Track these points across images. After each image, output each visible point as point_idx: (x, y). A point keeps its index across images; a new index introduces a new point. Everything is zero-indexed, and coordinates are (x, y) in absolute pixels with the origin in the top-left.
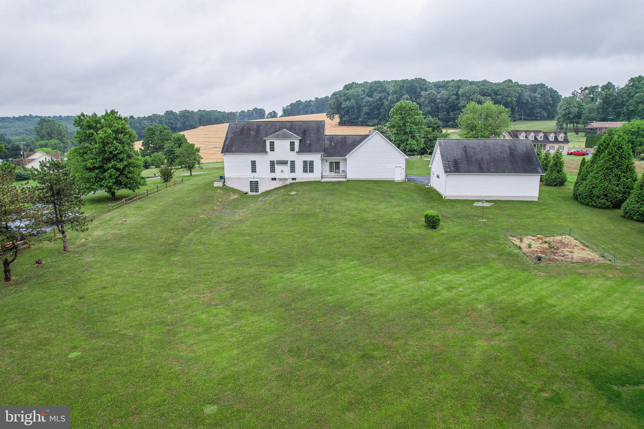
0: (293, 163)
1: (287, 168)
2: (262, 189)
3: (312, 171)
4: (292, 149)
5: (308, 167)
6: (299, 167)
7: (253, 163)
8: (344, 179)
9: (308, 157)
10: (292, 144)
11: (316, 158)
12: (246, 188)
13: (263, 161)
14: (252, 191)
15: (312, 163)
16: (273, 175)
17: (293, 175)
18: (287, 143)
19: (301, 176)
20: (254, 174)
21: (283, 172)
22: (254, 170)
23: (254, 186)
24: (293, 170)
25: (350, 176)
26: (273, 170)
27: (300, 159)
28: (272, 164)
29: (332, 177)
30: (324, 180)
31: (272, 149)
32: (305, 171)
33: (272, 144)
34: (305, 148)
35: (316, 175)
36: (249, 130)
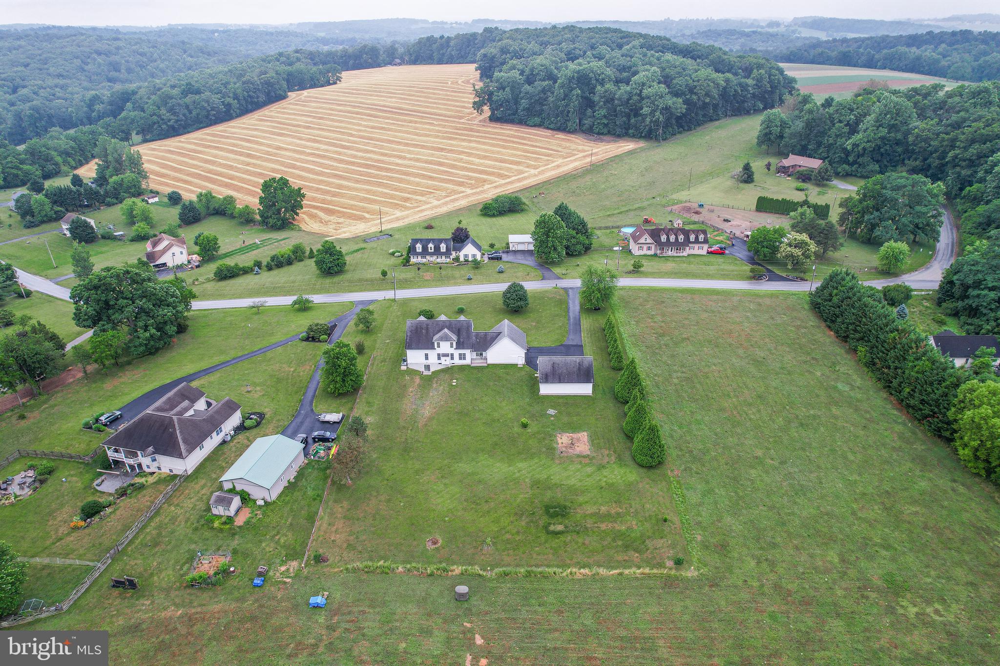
0: (452, 355)
1: (448, 359)
2: (432, 369)
3: (464, 359)
4: (452, 347)
5: (462, 357)
6: (456, 356)
7: (426, 355)
8: (485, 365)
9: (462, 351)
10: (452, 344)
11: (467, 352)
12: (422, 369)
13: (433, 354)
14: (425, 370)
15: (464, 354)
16: (439, 361)
17: (452, 361)
18: (448, 343)
19: (457, 361)
20: (427, 361)
21: (446, 362)
22: (427, 358)
23: (427, 367)
24: (452, 358)
25: (489, 362)
26: (439, 358)
27: (456, 353)
28: (439, 355)
29: (479, 363)
30: (473, 365)
31: (439, 347)
32: (460, 359)
33: (439, 344)
34: (460, 345)
35: (468, 361)
36: (422, 328)
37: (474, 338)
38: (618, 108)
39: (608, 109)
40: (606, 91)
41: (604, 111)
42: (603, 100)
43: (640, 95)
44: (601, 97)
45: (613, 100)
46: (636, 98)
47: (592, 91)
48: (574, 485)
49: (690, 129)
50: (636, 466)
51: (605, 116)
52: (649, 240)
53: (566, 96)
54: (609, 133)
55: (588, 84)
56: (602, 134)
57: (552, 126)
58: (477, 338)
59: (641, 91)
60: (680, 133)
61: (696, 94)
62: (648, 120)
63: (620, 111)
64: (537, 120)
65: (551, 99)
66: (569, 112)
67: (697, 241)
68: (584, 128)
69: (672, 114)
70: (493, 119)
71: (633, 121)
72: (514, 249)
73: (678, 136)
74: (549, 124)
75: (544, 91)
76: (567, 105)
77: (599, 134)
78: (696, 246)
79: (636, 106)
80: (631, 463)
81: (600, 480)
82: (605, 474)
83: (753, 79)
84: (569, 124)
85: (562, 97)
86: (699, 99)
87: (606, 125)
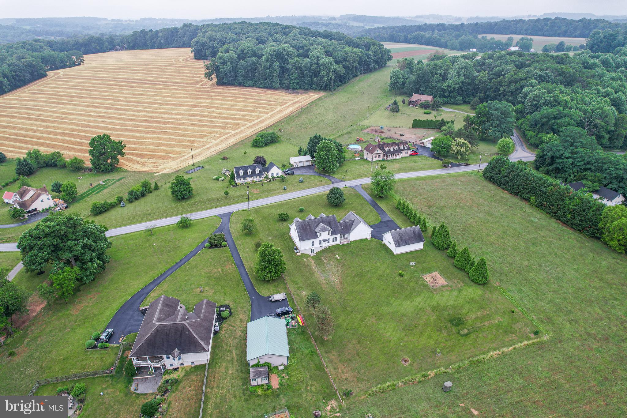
0: (329, 240)
1: (326, 242)
2: (316, 251)
4: (328, 234)
5: (335, 240)
6: (331, 240)
7: (313, 243)
8: (349, 242)
9: (334, 236)
10: (329, 232)
11: (338, 236)
12: (309, 252)
13: (316, 241)
14: (311, 253)
15: (336, 238)
16: (321, 245)
17: (329, 244)
18: (327, 232)
19: (332, 243)
20: (313, 246)
21: (325, 245)
22: (313, 245)
23: (313, 251)
24: (329, 242)
25: (351, 240)
26: (320, 243)
27: (331, 238)
28: (320, 241)
29: (344, 242)
30: (342, 244)
31: (320, 236)
32: (333, 241)
33: (320, 234)
34: (333, 233)
35: (338, 242)
37: (339, 227)
38: (305, 72)
39: (299, 73)
40: (295, 62)
41: (297, 75)
42: (295, 68)
43: (317, 63)
44: (293, 66)
45: (300, 67)
46: (315, 65)
47: (286, 62)
48: (454, 304)
49: (345, 83)
50: (476, 285)
51: (297, 78)
52: (380, 152)
53: (270, 66)
54: (300, 88)
55: (282, 58)
56: (296, 89)
57: (261, 86)
58: (341, 227)
59: (317, 61)
60: (341, 85)
61: (348, 62)
62: (325, 78)
63: (307, 74)
64: (251, 82)
65: (260, 68)
66: (273, 76)
68: (284, 86)
69: (338, 74)
70: (218, 83)
71: (315, 79)
72: (297, 166)
73: (341, 87)
74: (260, 85)
75: (253, 64)
76: (272, 72)
77: (294, 89)
79: (316, 70)
80: (472, 284)
81: (465, 298)
82: (464, 293)
83: (372, 51)
84: (274, 84)
85: (268, 67)
86: (350, 64)
87: (298, 83)
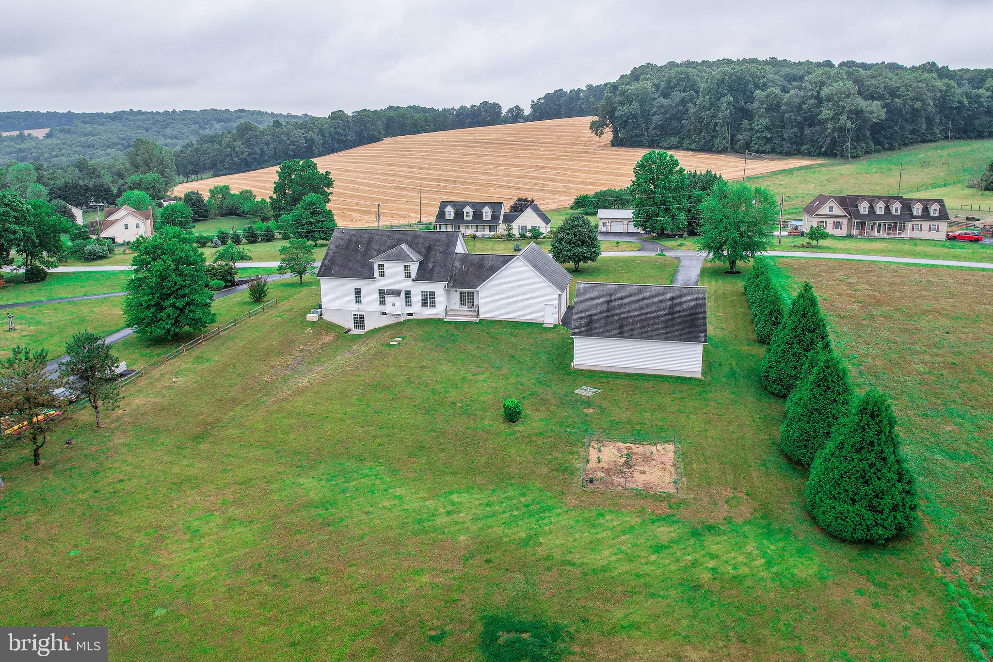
0: (408, 294)
1: (400, 301)
2: (369, 325)
3: (433, 305)
4: (407, 275)
5: (429, 299)
6: (416, 299)
7: (358, 291)
8: (474, 319)
9: (428, 287)
10: (407, 269)
11: (438, 288)
12: (349, 324)
13: (370, 289)
14: (356, 327)
15: (432, 294)
16: (382, 308)
17: (409, 310)
18: (400, 267)
19: (419, 311)
20: (358, 306)
21: (396, 310)
22: (358, 300)
23: (359, 321)
24: (408, 303)
25: (484, 314)
26: (382, 302)
27: (417, 289)
28: (382, 293)
29: (461, 314)
30: (449, 318)
31: (382, 274)
32: (424, 304)
33: (381, 267)
34: (425, 274)
35: (437, 312)
36: (358, 242)
37: (457, 264)
38: (787, 115)
39: (772, 119)
40: (768, 96)
41: (767, 120)
42: (765, 106)
43: (818, 98)
44: (762, 103)
45: (778, 105)
46: (812, 101)
47: (750, 98)
49: (891, 148)
51: (767, 128)
53: (712, 104)
54: (773, 151)
55: (745, 90)
56: (764, 152)
57: (693, 146)
58: (462, 264)
59: (818, 93)
60: (878, 151)
61: (899, 97)
62: (829, 126)
63: (790, 118)
64: (674, 140)
65: (692, 110)
66: (716, 124)
67: (926, 215)
68: (737, 147)
69: (865, 121)
70: (617, 142)
71: (807, 131)
73: (874, 155)
74: (690, 144)
75: (683, 102)
76: (713, 117)
77: (758, 152)
78: (926, 225)
79: (812, 112)
84: (717, 141)
85: (708, 105)
86: (905, 103)
87: (768, 140)
